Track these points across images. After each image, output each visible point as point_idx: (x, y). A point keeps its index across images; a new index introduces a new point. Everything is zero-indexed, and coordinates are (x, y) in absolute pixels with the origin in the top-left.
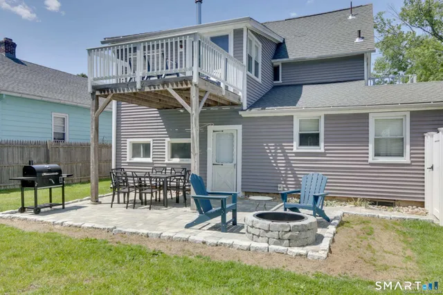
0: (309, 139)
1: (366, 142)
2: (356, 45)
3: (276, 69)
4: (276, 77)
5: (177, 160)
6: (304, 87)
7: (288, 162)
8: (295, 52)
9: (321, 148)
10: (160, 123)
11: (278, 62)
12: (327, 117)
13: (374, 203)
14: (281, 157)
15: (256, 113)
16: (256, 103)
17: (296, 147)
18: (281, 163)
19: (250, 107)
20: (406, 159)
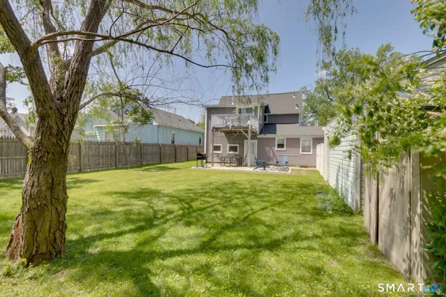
0: (281, 146)
1: (299, 147)
2: (296, 110)
3: (265, 117)
4: (265, 120)
5: (232, 152)
6: (277, 125)
7: (274, 154)
8: (273, 111)
9: (285, 149)
10: (225, 138)
11: (266, 114)
12: (287, 139)
13: (301, 167)
14: (271, 152)
15: (262, 136)
16: (261, 133)
17: (276, 148)
18: (271, 154)
19: (260, 133)
20: (311, 153)
